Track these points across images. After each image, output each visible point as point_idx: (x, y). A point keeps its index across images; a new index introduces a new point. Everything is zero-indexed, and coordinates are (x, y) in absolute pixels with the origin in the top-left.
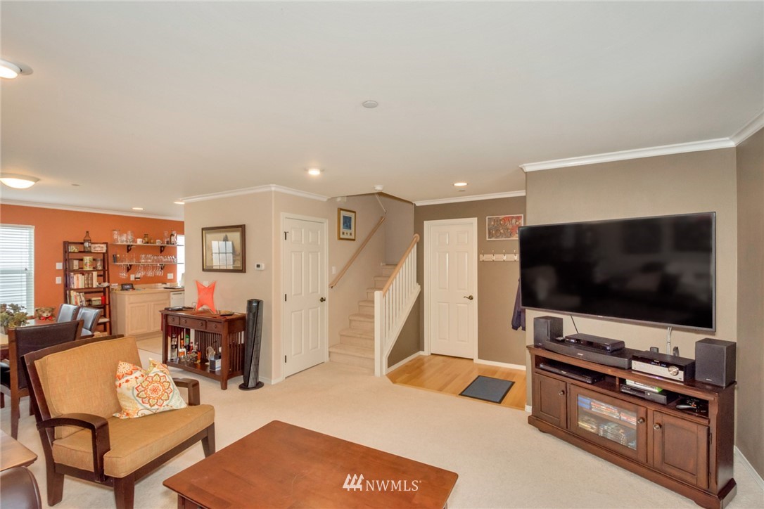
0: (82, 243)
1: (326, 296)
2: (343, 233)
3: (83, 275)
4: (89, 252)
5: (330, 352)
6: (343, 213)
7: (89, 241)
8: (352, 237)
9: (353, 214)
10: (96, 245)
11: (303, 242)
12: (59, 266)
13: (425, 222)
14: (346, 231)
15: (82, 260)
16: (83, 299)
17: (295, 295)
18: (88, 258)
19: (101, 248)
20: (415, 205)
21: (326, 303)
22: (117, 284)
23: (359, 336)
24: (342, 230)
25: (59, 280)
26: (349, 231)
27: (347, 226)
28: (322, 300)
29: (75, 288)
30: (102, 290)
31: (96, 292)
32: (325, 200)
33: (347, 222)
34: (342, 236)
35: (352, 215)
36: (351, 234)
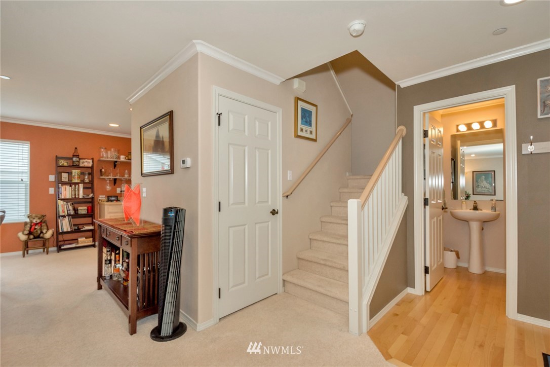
0: (72, 159)
1: (279, 207)
2: (302, 130)
3: (71, 186)
4: (77, 167)
5: (284, 281)
6: (301, 105)
7: (78, 156)
8: (313, 136)
9: (315, 108)
10: (84, 160)
11: (246, 134)
12: (52, 178)
13: (414, 107)
14: (305, 127)
15: (71, 173)
16: (71, 208)
17: (234, 204)
18: (76, 171)
19: (88, 163)
20: (399, 86)
21: (280, 216)
22: (104, 196)
23: (322, 262)
24: (300, 126)
25: (52, 191)
26: (309, 129)
27: (306, 122)
28: (274, 212)
29: (63, 198)
30: (90, 200)
31: (83, 201)
32: (278, 82)
33: (306, 117)
34: (300, 133)
35: (312, 109)
36: (311, 132)
